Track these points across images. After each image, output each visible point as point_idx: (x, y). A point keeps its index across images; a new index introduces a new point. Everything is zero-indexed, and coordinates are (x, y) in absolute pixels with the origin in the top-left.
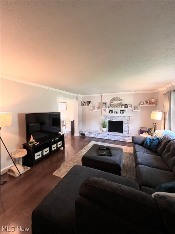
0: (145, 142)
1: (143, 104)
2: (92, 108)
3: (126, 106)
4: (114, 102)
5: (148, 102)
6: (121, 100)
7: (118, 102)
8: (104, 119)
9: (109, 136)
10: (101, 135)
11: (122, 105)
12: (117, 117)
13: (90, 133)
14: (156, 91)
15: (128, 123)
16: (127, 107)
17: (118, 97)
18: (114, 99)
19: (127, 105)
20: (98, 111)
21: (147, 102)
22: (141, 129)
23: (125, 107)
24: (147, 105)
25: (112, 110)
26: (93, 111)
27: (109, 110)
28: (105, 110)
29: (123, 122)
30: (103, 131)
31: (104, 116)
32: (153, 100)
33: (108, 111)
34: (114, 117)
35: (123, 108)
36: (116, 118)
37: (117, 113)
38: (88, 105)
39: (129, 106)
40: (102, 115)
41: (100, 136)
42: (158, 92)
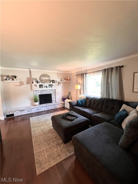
0: (79, 103)
1: (63, 80)
2: (18, 84)
4: (44, 78)
5: (66, 79)
7: (47, 78)
8: (34, 94)
10: (35, 109)
13: (21, 111)
15: (55, 94)
16: (54, 83)
17: (46, 74)
18: (43, 75)
20: (27, 86)
22: (63, 97)
25: (42, 85)
26: (22, 86)
29: (51, 94)
30: (35, 105)
31: (34, 91)
33: (38, 86)
34: (43, 91)
35: (51, 83)
36: (46, 92)
38: (13, 80)
42: (71, 73)
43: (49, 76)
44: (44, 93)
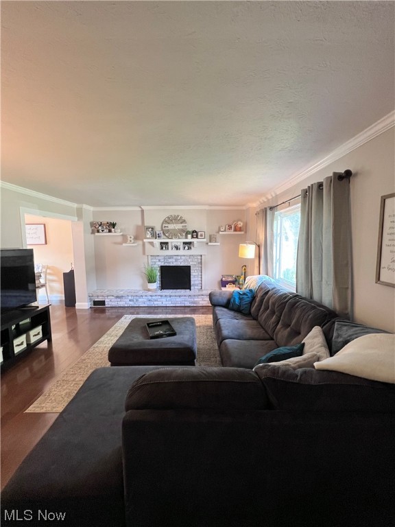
0: (232, 300)
1: (225, 231)
2: (120, 239)
3: (195, 234)
4: (171, 227)
5: (233, 226)
6: (184, 221)
7: (179, 226)
8: (150, 263)
9: (164, 299)
10: (144, 299)
11: (187, 233)
12: (178, 258)
13: (117, 297)
14: (244, 208)
15: (200, 269)
16: (197, 237)
17: (178, 216)
18: (170, 220)
19: (196, 232)
20: (136, 244)
21: (230, 228)
22: (224, 279)
23: (193, 237)
24: (232, 232)
25: (167, 243)
26: (124, 244)
27: (161, 243)
28: (152, 243)
29: (189, 267)
30: (149, 290)
31: (149, 257)
32: (240, 224)
33: (158, 246)
34: (171, 257)
35: (189, 239)
36: (176, 260)
37: (177, 248)
38: (110, 231)
39: (199, 234)
40: (144, 253)
41: (142, 302)
42: (248, 210)
43: (185, 221)
44: (173, 263)
